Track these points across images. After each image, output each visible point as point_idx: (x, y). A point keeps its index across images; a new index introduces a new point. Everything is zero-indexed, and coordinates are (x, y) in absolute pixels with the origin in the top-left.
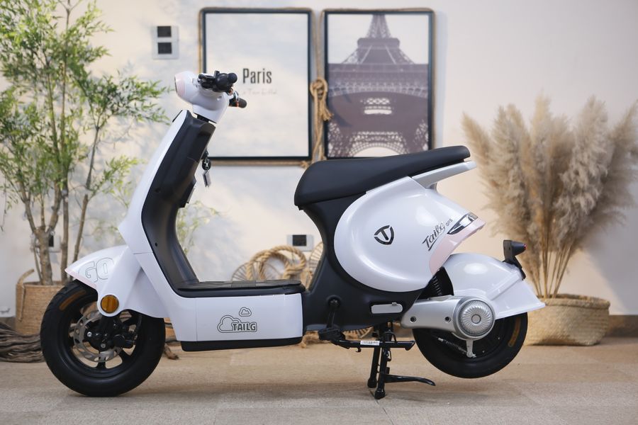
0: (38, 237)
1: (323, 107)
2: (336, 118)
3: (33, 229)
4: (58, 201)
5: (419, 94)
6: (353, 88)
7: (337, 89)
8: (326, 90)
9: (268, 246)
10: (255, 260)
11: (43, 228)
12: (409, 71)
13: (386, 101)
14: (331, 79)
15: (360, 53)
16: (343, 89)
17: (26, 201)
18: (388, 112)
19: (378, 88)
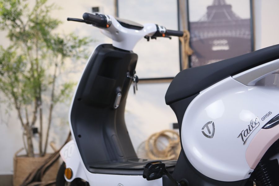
0: (25, 129)
1: (187, 47)
2: (196, 53)
3: (23, 124)
4: (36, 108)
5: (246, 37)
6: (205, 35)
7: (195, 37)
8: (189, 36)
9: (158, 130)
10: (150, 138)
11: (28, 124)
12: (238, 23)
13: (225, 42)
14: (192, 31)
15: (209, 14)
16: (199, 36)
17: (18, 108)
18: (226, 48)
19: (220, 34)
